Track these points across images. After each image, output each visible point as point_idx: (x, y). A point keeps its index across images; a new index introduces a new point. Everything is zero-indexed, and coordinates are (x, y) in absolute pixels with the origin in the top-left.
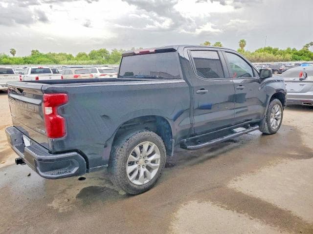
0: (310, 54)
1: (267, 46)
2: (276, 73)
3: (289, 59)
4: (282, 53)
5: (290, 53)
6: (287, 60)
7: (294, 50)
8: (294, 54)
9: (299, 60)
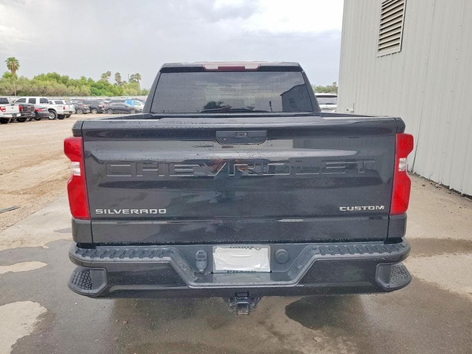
0: (112, 88)
1: (51, 72)
2: (94, 111)
3: (87, 92)
4: (75, 84)
5: (86, 84)
6: (85, 95)
7: (90, 80)
8: (92, 86)
9: (100, 95)
